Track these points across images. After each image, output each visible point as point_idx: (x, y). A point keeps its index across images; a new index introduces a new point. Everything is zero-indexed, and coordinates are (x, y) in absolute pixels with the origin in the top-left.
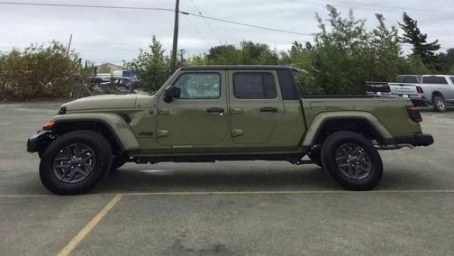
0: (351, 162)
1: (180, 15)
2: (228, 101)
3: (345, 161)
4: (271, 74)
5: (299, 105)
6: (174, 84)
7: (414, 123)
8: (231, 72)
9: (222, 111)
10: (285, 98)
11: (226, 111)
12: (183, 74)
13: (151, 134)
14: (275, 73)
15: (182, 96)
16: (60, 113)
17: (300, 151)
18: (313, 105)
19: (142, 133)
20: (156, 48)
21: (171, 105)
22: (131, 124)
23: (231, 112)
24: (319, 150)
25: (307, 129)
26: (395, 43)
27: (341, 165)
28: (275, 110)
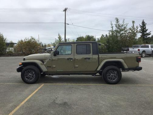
0: (112, 76)
1: (66, 25)
2: (74, 55)
3: (109, 76)
4: (90, 45)
5: (98, 57)
6: (56, 49)
7: (137, 63)
8: (76, 44)
9: (72, 59)
10: (93, 54)
11: (73, 59)
12: (60, 45)
13: (50, 67)
14: (91, 44)
15: (60, 54)
16: (24, 60)
17: (95, 72)
18: (102, 56)
19: (48, 67)
20: (60, 38)
21: (56, 57)
22: (44, 64)
23: (75, 59)
24: (102, 71)
25: (99, 65)
26: (136, 33)
27: (108, 77)
28: (89, 59)
